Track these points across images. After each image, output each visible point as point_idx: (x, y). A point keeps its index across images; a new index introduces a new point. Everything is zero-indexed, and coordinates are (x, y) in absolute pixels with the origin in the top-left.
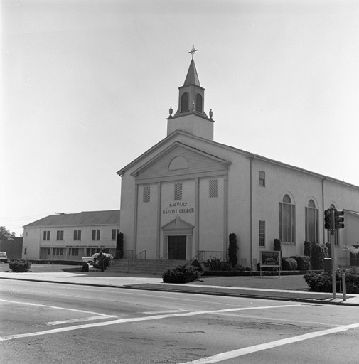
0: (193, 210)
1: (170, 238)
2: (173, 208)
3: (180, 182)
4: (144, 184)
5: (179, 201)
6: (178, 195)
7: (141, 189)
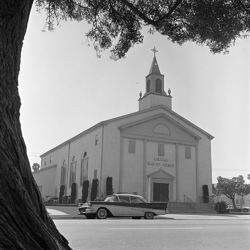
0: (173, 165)
1: (155, 184)
2: (157, 162)
3: (163, 143)
4: (129, 138)
5: (161, 157)
6: (161, 153)
7: (126, 141)
